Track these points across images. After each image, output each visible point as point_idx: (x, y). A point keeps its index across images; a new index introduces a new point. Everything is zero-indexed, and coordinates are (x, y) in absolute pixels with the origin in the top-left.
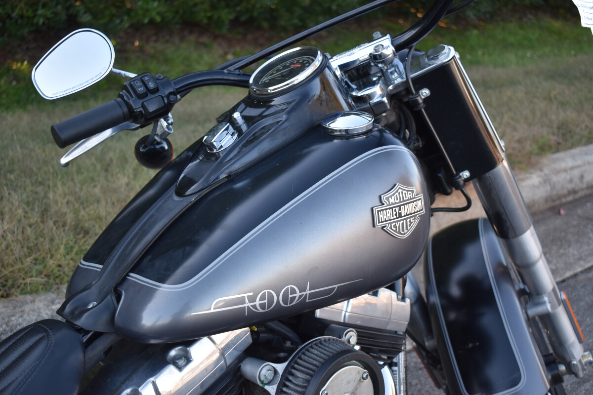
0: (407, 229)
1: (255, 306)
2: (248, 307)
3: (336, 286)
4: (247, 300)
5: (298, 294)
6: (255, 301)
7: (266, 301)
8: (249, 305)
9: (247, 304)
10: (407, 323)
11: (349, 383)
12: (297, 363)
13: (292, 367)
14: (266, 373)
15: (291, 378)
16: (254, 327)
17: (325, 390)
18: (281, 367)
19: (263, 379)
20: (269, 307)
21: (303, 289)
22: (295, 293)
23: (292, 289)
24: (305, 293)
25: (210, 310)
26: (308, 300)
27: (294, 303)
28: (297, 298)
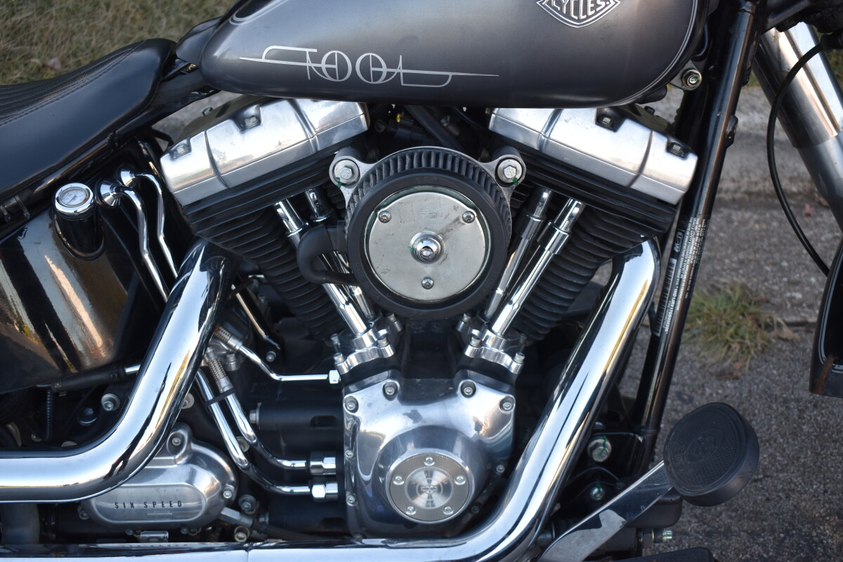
0: (585, 12)
1: (319, 69)
2: (310, 67)
3: (450, 74)
4: (308, 57)
5: (384, 69)
6: (320, 63)
7: (335, 66)
8: (313, 65)
9: (309, 64)
10: (683, 192)
11: (434, 217)
12: (380, 169)
13: (373, 172)
14: (342, 168)
15: (365, 184)
16: (398, 116)
17: (386, 211)
18: (365, 168)
19: (337, 175)
20: (341, 76)
21: (392, 64)
22: (380, 66)
23: (374, 58)
24: (396, 71)
25: (261, 58)
26: (402, 84)
27: (380, 81)
28: (384, 75)
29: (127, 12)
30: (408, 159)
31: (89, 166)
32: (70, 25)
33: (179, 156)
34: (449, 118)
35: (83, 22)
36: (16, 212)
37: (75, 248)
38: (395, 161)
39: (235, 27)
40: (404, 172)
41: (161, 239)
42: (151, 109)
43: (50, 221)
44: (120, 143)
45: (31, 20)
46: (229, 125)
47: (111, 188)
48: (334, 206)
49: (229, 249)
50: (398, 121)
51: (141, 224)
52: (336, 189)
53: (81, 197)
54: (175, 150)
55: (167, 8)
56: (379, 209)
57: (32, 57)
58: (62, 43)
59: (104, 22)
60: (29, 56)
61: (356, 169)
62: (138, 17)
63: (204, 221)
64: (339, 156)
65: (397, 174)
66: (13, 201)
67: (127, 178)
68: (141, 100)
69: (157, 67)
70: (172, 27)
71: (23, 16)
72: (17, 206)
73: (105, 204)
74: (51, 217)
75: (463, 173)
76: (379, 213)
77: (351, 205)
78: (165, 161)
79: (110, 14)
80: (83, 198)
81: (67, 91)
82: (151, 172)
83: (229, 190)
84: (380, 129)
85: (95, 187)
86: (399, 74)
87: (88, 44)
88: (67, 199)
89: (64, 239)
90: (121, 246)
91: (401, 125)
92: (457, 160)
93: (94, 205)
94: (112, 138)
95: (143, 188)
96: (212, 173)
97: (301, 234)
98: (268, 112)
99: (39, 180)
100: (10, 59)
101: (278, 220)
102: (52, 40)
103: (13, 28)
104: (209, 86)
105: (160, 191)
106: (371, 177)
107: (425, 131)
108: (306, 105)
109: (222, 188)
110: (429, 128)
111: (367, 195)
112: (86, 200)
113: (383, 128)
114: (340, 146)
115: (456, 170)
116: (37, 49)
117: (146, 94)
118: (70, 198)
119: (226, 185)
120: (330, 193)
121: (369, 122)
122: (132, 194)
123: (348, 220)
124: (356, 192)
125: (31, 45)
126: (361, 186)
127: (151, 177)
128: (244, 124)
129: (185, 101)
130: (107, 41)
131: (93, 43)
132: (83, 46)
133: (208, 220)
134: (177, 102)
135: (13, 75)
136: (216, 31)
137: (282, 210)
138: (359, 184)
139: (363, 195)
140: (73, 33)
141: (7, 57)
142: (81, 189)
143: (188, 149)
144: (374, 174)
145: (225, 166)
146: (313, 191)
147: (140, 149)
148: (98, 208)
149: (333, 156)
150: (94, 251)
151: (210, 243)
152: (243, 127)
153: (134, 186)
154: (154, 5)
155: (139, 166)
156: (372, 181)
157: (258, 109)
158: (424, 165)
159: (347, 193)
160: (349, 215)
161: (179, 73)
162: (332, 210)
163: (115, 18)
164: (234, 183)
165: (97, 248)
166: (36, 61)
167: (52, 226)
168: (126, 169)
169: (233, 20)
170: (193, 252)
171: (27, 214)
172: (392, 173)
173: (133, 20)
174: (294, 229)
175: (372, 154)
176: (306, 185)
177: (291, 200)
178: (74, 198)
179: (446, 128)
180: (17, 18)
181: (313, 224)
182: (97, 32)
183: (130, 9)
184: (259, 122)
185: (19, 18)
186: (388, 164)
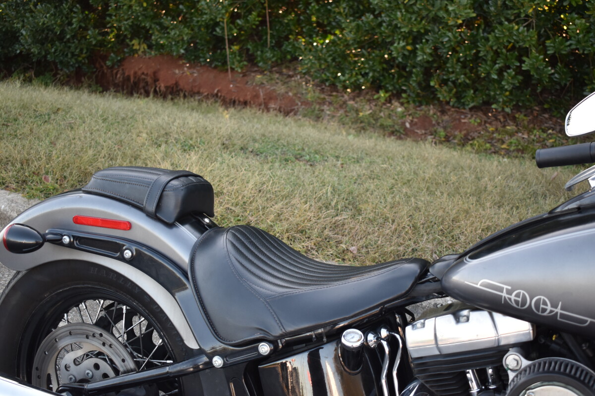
1: (510, 299)
2: (505, 297)
3: (589, 320)
4: (505, 291)
5: (549, 308)
6: (511, 295)
8: (507, 296)
9: (504, 294)
12: (535, 366)
13: (530, 366)
14: (512, 360)
15: (523, 373)
16: (554, 336)
17: (533, 393)
18: (525, 363)
19: (507, 363)
20: (522, 306)
21: (554, 305)
22: (547, 305)
23: (544, 300)
24: (556, 310)
25: (477, 284)
26: (558, 318)
27: (545, 314)
28: (548, 311)
29: (404, 228)
30: (553, 364)
31: (365, 321)
32: (368, 229)
33: (417, 328)
34: (588, 345)
35: (376, 228)
36: (319, 337)
37: (345, 365)
38: (545, 363)
39: (466, 264)
40: (548, 371)
41: (395, 373)
42: (408, 298)
43: (336, 346)
44: (385, 312)
45: (346, 221)
46: (449, 318)
47: (374, 337)
48: (502, 381)
49: (433, 390)
50: (554, 339)
51: (385, 362)
52: (505, 372)
53: (357, 337)
54: (416, 324)
55: (428, 230)
56: (528, 389)
57: (341, 243)
58: (361, 239)
59: (389, 231)
60: (340, 242)
61: (520, 362)
62: (410, 232)
63: (422, 370)
64: (511, 351)
65: (544, 372)
66: (320, 331)
67: (384, 333)
68: (403, 292)
69: (417, 275)
70: (429, 242)
71: (342, 218)
72: (320, 334)
73: (369, 345)
74: (337, 345)
75: (587, 381)
76: (528, 392)
77: (512, 383)
78: (408, 329)
79: (393, 227)
80: (358, 339)
81: (364, 277)
82: (398, 333)
83: (441, 355)
84: (541, 341)
85: (366, 334)
86: (557, 313)
87: (376, 242)
88: (349, 337)
89: (341, 359)
90: (371, 372)
91: (554, 342)
92: (584, 373)
93: (362, 344)
94: (382, 309)
95: (392, 341)
96: (434, 342)
97: (478, 392)
98: (474, 315)
99: (336, 323)
100: (329, 242)
101: (466, 380)
102: (356, 235)
103: (334, 223)
104: (443, 293)
105: (401, 345)
106: (528, 369)
107: (569, 349)
108: (498, 316)
109: (437, 353)
110: (572, 348)
111: (523, 379)
112: (359, 340)
113: (543, 341)
114: (514, 345)
115: (582, 378)
116: (345, 239)
117: (407, 289)
118: (351, 337)
119: (440, 352)
120: (501, 373)
121: (535, 335)
122: (384, 343)
123: (508, 391)
124: (517, 376)
125: (343, 235)
126: (520, 373)
127: (398, 336)
128: (459, 319)
129: (428, 297)
130: (388, 243)
131: (379, 242)
132: (372, 243)
133: (424, 370)
134: (423, 297)
135: (328, 251)
136: (455, 262)
137: (470, 375)
138: (520, 372)
139: (520, 379)
140: (369, 234)
141: (327, 240)
142: (358, 334)
143: (423, 325)
144: (530, 368)
145: (442, 340)
146: (491, 368)
147: (396, 318)
148: (364, 347)
149: (508, 351)
150: (355, 370)
151: (422, 383)
152: (457, 320)
153: (387, 339)
154: (422, 226)
155: (392, 328)
156: (528, 372)
157: (469, 312)
158: (562, 370)
159: (511, 375)
160: (509, 388)
161: (428, 281)
162: (501, 383)
163: (396, 230)
164: (445, 352)
165: (357, 369)
166: (344, 246)
167: (336, 350)
168: (385, 328)
169: (466, 260)
170: (411, 386)
171: (325, 340)
172: (541, 370)
173: (407, 232)
174: (474, 388)
175: (534, 355)
176: (488, 364)
177: (476, 370)
178: (353, 338)
179: (584, 351)
180: (339, 218)
181: (487, 389)
182: (384, 236)
183: (406, 226)
184: (468, 320)
185: (340, 219)
186: (540, 364)
